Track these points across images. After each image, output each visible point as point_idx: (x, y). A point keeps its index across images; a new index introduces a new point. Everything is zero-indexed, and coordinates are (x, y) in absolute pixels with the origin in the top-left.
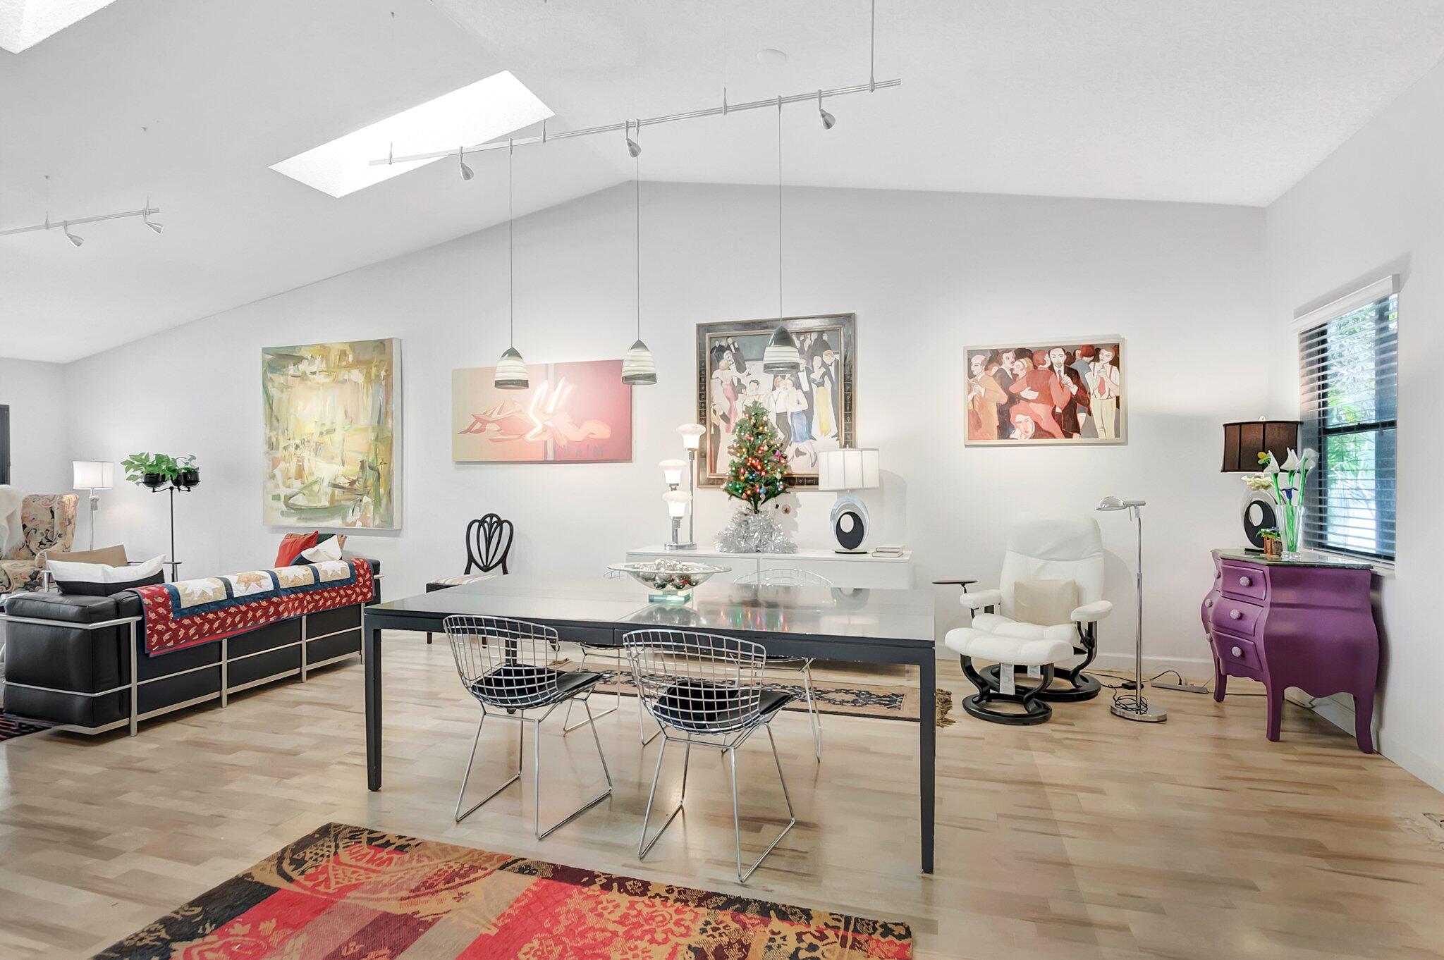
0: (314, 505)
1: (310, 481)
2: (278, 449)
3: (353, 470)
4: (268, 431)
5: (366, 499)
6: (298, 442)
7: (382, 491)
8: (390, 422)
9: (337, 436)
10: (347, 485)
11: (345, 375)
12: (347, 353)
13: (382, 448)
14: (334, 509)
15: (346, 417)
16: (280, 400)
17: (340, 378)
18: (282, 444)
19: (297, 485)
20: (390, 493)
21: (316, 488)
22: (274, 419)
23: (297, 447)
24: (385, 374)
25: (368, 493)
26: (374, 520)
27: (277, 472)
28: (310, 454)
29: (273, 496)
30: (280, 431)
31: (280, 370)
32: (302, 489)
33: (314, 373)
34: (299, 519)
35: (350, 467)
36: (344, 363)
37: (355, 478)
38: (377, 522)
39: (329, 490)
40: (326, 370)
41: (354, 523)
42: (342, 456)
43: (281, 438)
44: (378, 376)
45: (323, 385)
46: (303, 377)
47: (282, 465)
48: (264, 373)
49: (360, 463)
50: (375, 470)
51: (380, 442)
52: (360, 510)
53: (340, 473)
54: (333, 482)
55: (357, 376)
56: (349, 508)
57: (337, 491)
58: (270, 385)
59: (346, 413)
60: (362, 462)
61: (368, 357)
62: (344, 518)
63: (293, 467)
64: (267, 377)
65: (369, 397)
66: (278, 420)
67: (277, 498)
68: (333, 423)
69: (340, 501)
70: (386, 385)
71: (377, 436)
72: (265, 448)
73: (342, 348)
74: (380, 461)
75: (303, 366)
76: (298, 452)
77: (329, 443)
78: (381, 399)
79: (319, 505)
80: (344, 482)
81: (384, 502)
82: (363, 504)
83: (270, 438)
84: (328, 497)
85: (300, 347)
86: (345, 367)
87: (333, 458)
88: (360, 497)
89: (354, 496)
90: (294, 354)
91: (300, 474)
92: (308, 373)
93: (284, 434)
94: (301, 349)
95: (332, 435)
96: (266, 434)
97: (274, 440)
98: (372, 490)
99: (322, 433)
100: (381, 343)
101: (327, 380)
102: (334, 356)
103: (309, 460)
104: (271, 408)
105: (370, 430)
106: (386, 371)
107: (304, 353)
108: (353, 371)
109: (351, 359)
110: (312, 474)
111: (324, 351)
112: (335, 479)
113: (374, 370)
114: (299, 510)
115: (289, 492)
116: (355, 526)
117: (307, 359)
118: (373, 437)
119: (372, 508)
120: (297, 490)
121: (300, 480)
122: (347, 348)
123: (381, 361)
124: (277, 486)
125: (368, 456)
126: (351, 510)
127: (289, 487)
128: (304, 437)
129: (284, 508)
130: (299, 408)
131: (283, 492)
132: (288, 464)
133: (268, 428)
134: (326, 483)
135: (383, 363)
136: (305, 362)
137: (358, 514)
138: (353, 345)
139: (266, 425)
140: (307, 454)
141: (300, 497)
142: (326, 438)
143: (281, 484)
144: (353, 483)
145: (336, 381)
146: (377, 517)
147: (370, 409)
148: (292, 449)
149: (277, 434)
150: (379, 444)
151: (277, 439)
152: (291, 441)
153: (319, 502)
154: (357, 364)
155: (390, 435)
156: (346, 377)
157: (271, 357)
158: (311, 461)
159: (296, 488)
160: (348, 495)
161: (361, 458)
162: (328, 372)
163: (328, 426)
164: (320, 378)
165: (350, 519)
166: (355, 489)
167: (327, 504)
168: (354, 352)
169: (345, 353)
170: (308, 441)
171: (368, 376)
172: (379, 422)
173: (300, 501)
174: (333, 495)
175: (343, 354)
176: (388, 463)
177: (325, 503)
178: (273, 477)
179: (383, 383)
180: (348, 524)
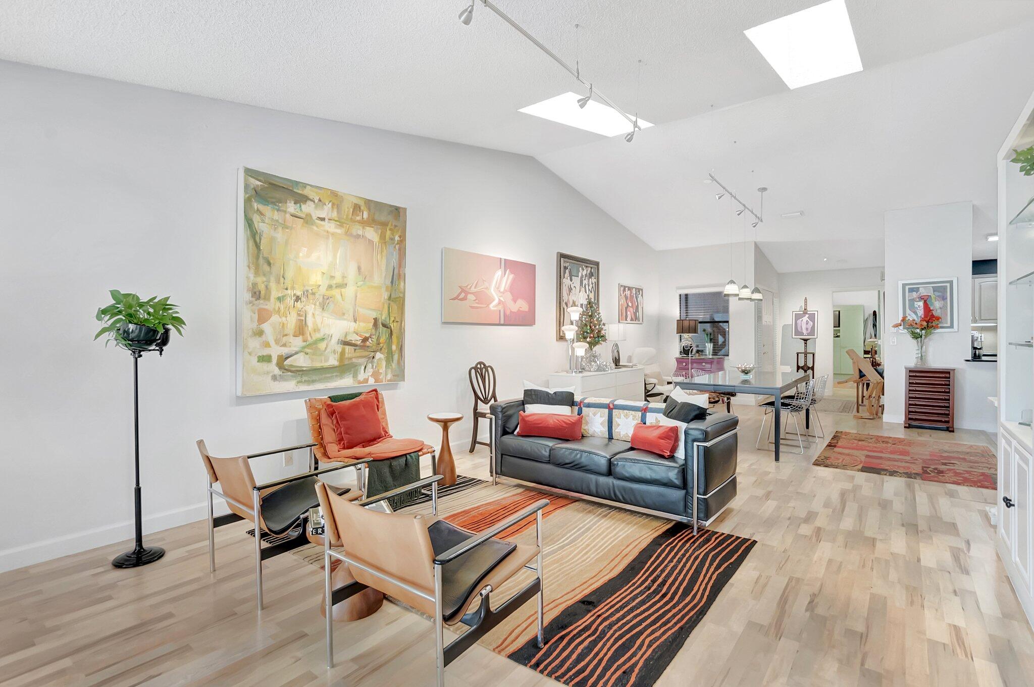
0: (318, 365)
1: (314, 338)
2: (267, 298)
3: (365, 328)
4: (252, 276)
5: (379, 355)
6: (299, 293)
7: (394, 347)
8: (402, 284)
9: (350, 291)
10: (359, 343)
11: (358, 230)
12: (362, 208)
13: (395, 307)
14: (344, 368)
15: (359, 274)
16: (272, 240)
17: (354, 232)
18: (275, 293)
19: (297, 343)
20: (401, 349)
21: (322, 346)
22: (261, 261)
23: (298, 299)
24: (399, 239)
25: (381, 349)
26: (386, 375)
27: (266, 327)
28: (315, 308)
29: (259, 357)
30: (272, 279)
31: (273, 203)
32: (304, 347)
33: (323, 219)
34: (298, 382)
35: (362, 324)
36: (358, 218)
37: (368, 335)
38: (389, 377)
39: (339, 348)
40: (337, 219)
41: (366, 381)
42: (354, 311)
43: (273, 285)
44: (392, 239)
45: (333, 234)
46: (307, 220)
47: (275, 318)
48: (248, 201)
49: (373, 320)
50: (387, 328)
51: (393, 301)
52: (373, 366)
53: (352, 330)
54: (344, 340)
55: (372, 234)
56: (360, 365)
57: (347, 348)
58: (256, 218)
59: (359, 268)
60: (376, 320)
61: (383, 218)
62: (355, 376)
63: (291, 321)
64: (251, 207)
65: (383, 258)
66: (269, 264)
67: (266, 359)
68: (344, 277)
69: (351, 359)
70: (400, 249)
71: (391, 295)
72: (248, 296)
73: (356, 201)
74: (392, 319)
75: (308, 208)
76: (298, 304)
77: (339, 297)
78: (394, 260)
79: (326, 365)
80: (356, 339)
81: (396, 357)
82: (375, 360)
83: (255, 285)
84: (337, 356)
85: (305, 185)
86: (359, 222)
87: (344, 314)
88: (372, 354)
89: (366, 353)
90: (295, 190)
91: (301, 330)
92: (314, 218)
93: (278, 282)
94: (305, 187)
95: (343, 290)
96: (248, 278)
97: (262, 287)
98: (385, 346)
99: (330, 287)
100: (397, 209)
101: (339, 231)
102: (347, 208)
103: (313, 314)
104: (257, 246)
105: (383, 290)
106: (400, 237)
107: (307, 192)
108: (368, 228)
109: (366, 215)
110: (317, 330)
111: (336, 198)
112: (346, 336)
113: (388, 233)
114: (299, 372)
115: (285, 351)
116: (367, 383)
117: (314, 202)
118: (386, 295)
119: (384, 363)
120: (296, 349)
121: (300, 338)
122: (362, 203)
123: (396, 226)
124: (267, 345)
125: (381, 314)
126: (363, 368)
127: (284, 345)
128: (307, 288)
129: (277, 371)
130: (301, 255)
131: (276, 351)
132: (284, 319)
133: (252, 271)
134: (334, 340)
135: (397, 228)
136: (309, 203)
137: (370, 371)
138: (368, 202)
139: (249, 267)
140: (311, 309)
141: (301, 356)
142: (335, 292)
143: (272, 343)
144: (365, 340)
145: (348, 233)
146: (389, 371)
147: (384, 268)
148: (290, 301)
149: (268, 281)
150: (392, 303)
151: (266, 287)
152: (289, 292)
153: (327, 360)
154: (371, 222)
155: (401, 295)
156: (360, 232)
157: (259, 183)
158: (316, 316)
159: (295, 346)
160: (360, 352)
161: (374, 315)
162: (340, 223)
163: (338, 280)
164: (331, 227)
165: (362, 376)
166: (368, 347)
167: (336, 363)
168: (369, 209)
169: (360, 208)
170: (313, 294)
171: (382, 237)
172: (392, 282)
173: (301, 361)
174: (343, 353)
175: (357, 208)
176: (401, 320)
177: (333, 361)
178: (260, 333)
179: (397, 247)
180: (360, 382)
